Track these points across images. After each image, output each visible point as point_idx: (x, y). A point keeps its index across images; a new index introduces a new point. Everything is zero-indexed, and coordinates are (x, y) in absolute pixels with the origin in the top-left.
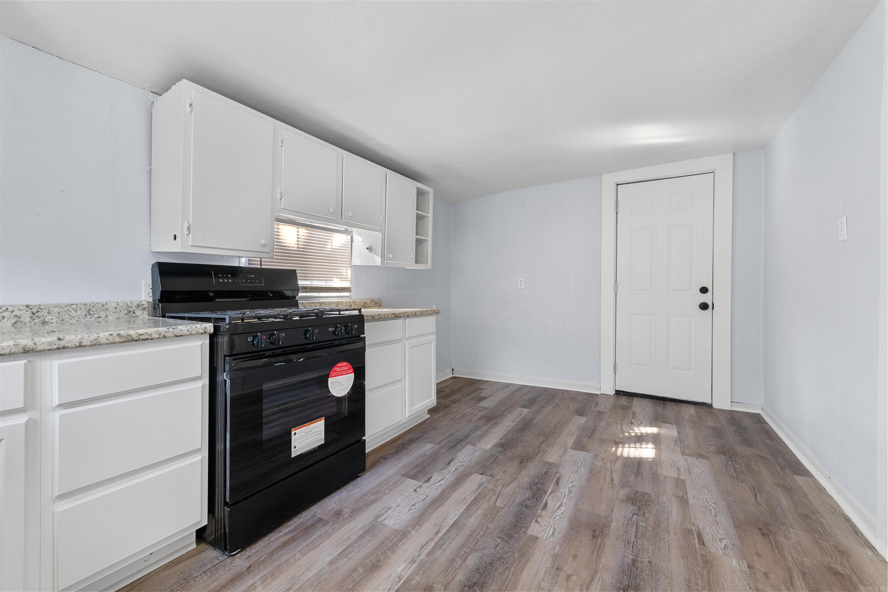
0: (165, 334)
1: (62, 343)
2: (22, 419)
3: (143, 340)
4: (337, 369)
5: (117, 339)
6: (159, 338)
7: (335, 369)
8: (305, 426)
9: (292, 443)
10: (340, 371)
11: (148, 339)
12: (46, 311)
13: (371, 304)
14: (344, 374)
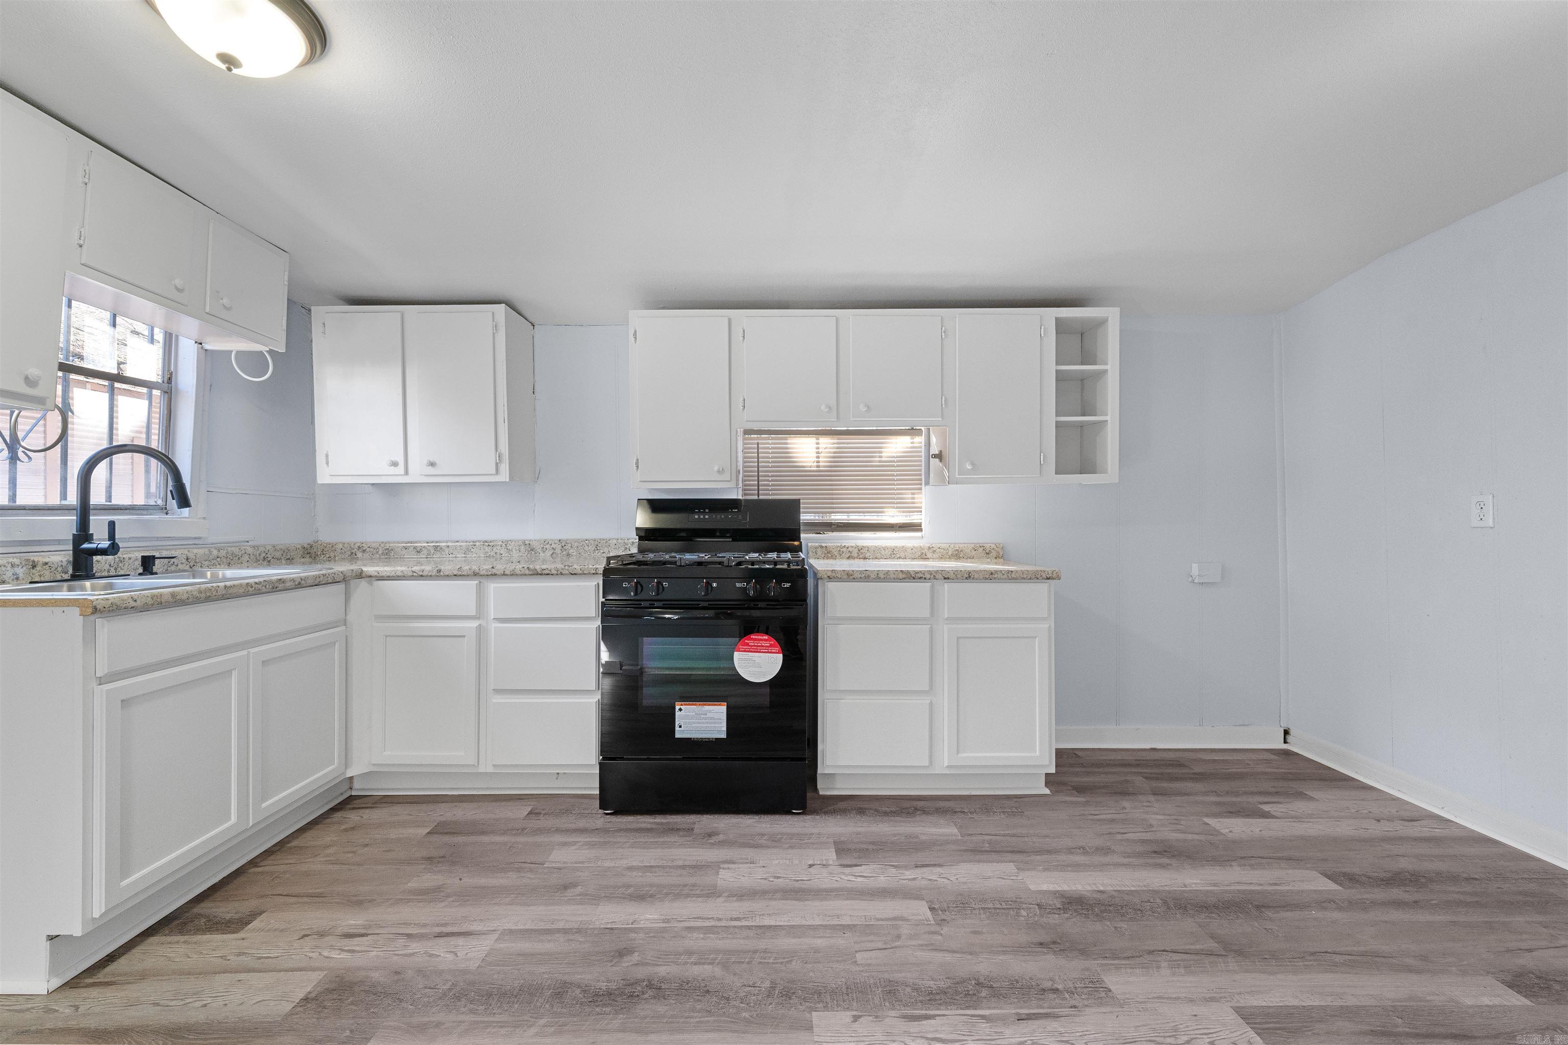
0: (562, 571)
1: (494, 571)
2: (474, 624)
3: (545, 574)
4: (748, 642)
5: (527, 572)
6: (557, 574)
7: (746, 641)
8: (695, 705)
9: (676, 720)
10: (753, 646)
11: (549, 574)
12: (570, 545)
13: (975, 552)
14: (763, 652)
